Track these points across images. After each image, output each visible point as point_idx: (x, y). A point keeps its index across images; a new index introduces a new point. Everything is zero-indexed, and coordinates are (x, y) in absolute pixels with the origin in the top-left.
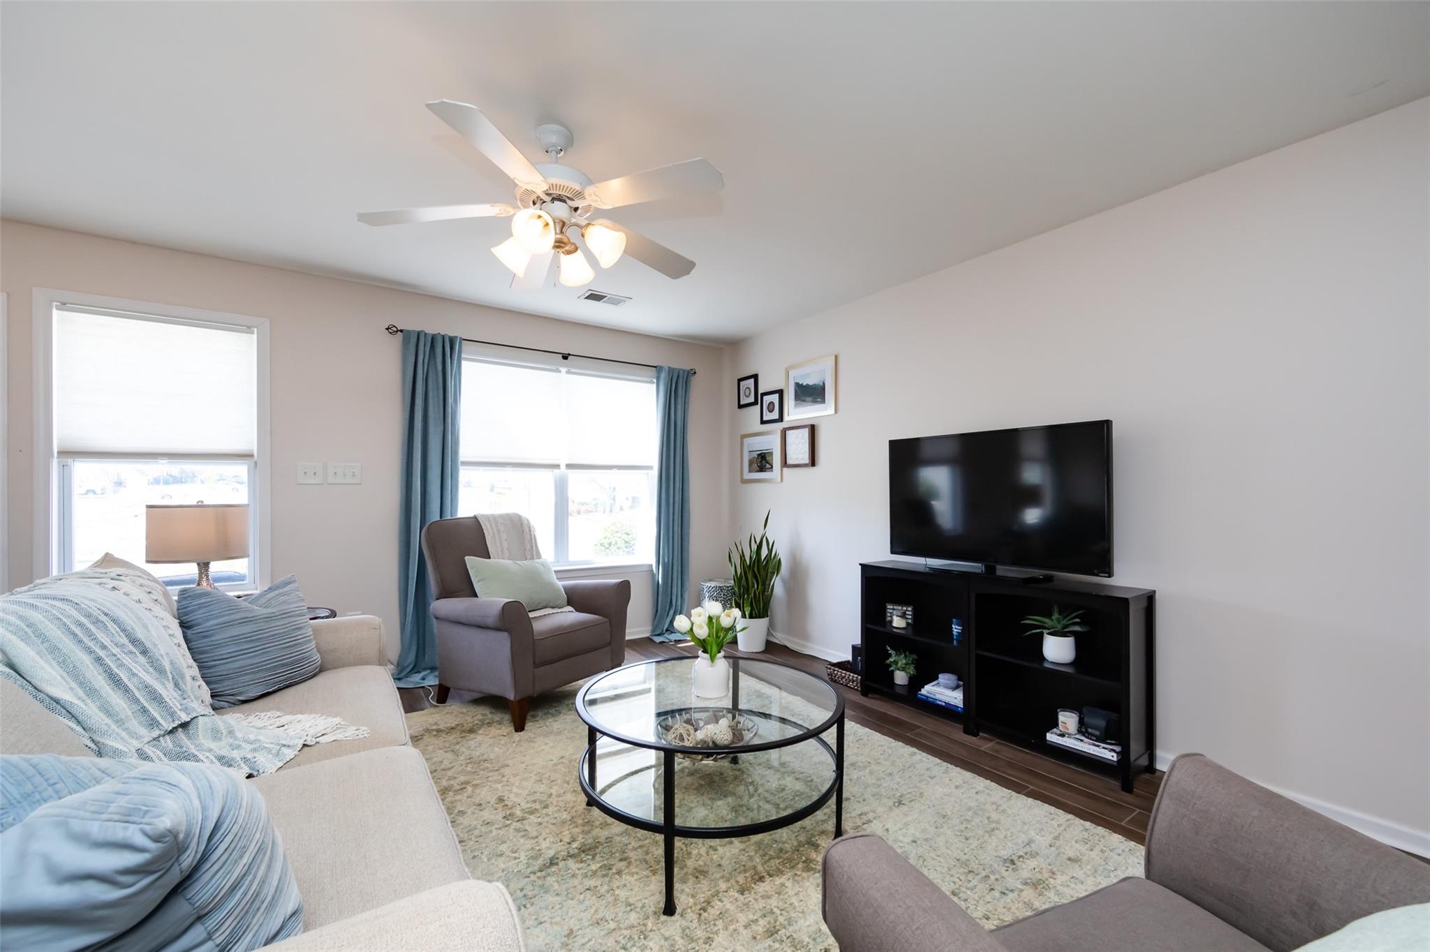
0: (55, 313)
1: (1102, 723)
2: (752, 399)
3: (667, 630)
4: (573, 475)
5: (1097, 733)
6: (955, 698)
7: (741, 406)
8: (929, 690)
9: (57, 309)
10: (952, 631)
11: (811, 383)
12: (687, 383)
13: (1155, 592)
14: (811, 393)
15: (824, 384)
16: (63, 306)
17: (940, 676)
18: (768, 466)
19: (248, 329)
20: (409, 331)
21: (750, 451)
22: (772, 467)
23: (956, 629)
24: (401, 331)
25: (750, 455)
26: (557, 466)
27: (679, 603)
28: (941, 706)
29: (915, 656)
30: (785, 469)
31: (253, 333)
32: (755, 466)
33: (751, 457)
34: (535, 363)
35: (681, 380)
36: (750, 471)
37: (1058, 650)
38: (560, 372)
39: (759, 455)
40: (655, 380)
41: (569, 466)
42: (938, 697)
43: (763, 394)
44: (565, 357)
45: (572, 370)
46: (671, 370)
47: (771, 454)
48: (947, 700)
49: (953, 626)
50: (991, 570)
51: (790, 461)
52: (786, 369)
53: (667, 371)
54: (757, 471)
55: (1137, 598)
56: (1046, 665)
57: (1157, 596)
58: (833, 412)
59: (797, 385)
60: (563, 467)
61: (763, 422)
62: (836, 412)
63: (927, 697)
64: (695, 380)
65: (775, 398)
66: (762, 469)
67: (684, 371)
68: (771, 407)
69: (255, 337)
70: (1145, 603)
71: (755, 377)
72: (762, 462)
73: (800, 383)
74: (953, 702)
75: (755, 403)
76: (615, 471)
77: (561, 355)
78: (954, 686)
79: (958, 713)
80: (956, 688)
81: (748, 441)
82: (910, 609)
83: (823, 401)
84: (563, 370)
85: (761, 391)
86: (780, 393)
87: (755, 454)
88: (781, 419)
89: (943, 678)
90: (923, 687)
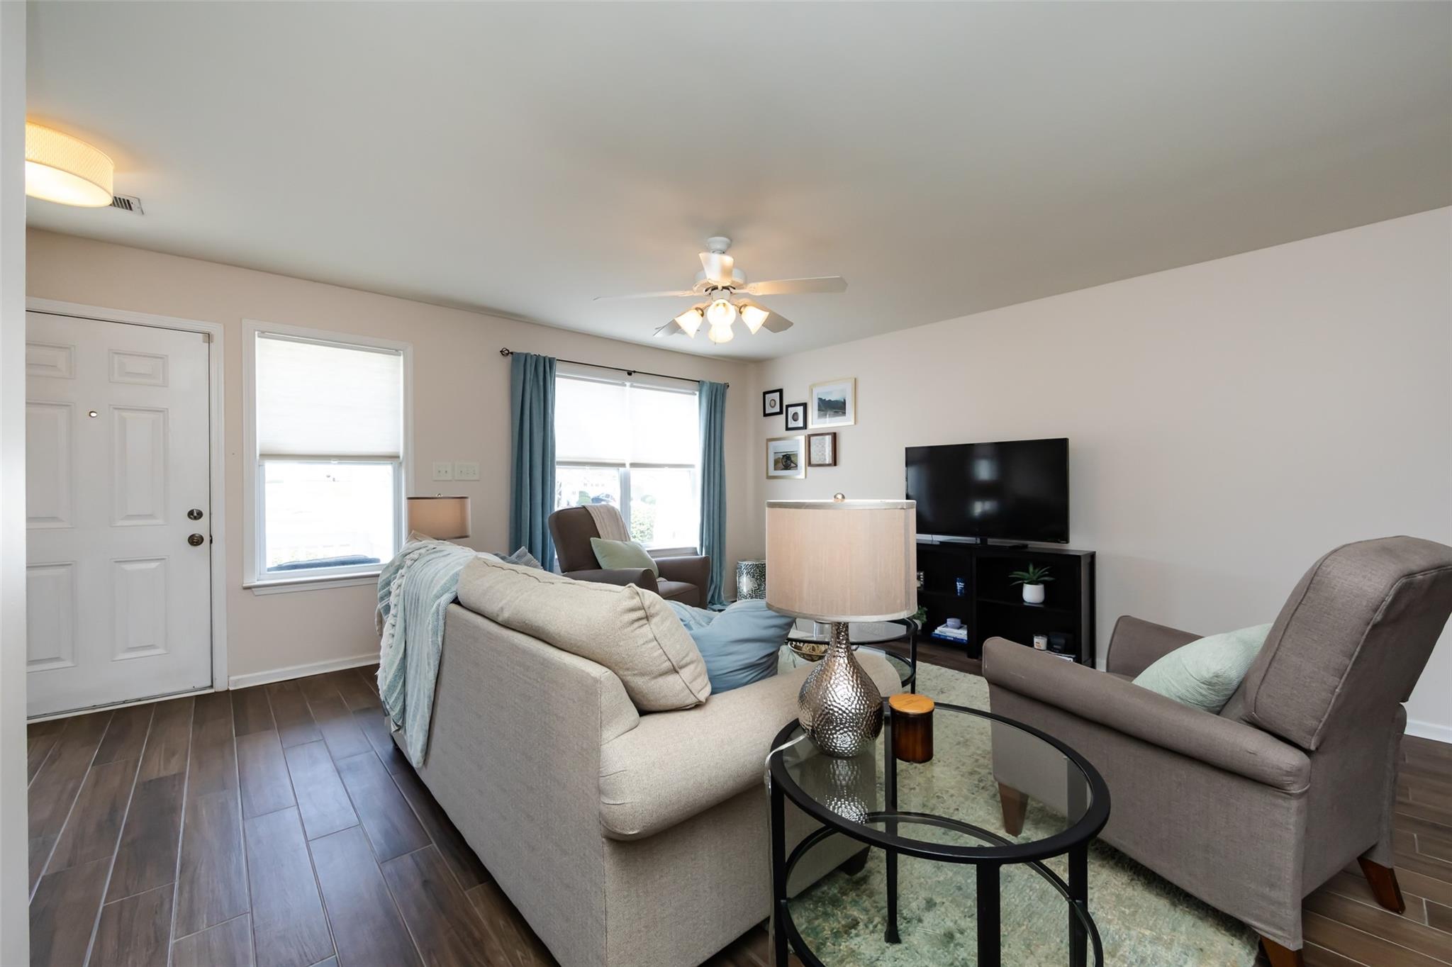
0: (257, 339)
1: (1062, 641)
2: (777, 409)
3: (709, 603)
4: (636, 475)
5: (1059, 647)
6: (962, 634)
7: (765, 415)
8: (940, 630)
9: (259, 337)
10: (957, 587)
11: (833, 399)
12: (724, 395)
13: (1095, 552)
14: (834, 407)
15: (845, 400)
16: (263, 334)
17: (948, 620)
18: (792, 465)
19: (396, 352)
20: (519, 354)
21: (775, 453)
22: (797, 466)
23: (960, 585)
24: (512, 353)
25: (775, 456)
26: (623, 465)
27: (719, 579)
28: (950, 640)
29: (925, 609)
30: (809, 468)
31: (400, 355)
32: (781, 465)
33: (777, 458)
34: (607, 378)
35: (719, 392)
36: (775, 469)
37: (1032, 594)
38: (625, 385)
39: (784, 456)
40: (697, 393)
41: (633, 465)
42: (948, 634)
43: (788, 406)
44: (630, 373)
45: (635, 384)
46: (712, 384)
47: (796, 455)
48: (955, 636)
49: (958, 583)
50: (984, 541)
51: (813, 462)
52: (810, 386)
53: (708, 385)
54: (782, 470)
55: (1085, 555)
56: (1025, 604)
57: (1097, 554)
58: (853, 423)
59: (820, 399)
60: (628, 465)
61: (788, 429)
62: (855, 423)
63: (940, 635)
64: (729, 392)
65: (800, 410)
66: (787, 467)
67: (721, 385)
68: (795, 417)
69: (402, 358)
70: (1089, 560)
71: (781, 391)
72: (787, 462)
73: (823, 398)
74: (959, 637)
75: (781, 413)
76: (666, 469)
77: (626, 372)
78: (958, 626)
79: (964, 644)
80: (960, 628)
81: (772, 444)
82: (922, 574)
83: (844, 413)
84: (628, 384)
85: (785, 403)
86: (805, 405)
87: (780, 456)
88: (805, 427)
89: (950, 621)
90: (936, 629)
